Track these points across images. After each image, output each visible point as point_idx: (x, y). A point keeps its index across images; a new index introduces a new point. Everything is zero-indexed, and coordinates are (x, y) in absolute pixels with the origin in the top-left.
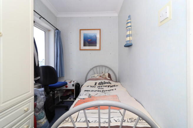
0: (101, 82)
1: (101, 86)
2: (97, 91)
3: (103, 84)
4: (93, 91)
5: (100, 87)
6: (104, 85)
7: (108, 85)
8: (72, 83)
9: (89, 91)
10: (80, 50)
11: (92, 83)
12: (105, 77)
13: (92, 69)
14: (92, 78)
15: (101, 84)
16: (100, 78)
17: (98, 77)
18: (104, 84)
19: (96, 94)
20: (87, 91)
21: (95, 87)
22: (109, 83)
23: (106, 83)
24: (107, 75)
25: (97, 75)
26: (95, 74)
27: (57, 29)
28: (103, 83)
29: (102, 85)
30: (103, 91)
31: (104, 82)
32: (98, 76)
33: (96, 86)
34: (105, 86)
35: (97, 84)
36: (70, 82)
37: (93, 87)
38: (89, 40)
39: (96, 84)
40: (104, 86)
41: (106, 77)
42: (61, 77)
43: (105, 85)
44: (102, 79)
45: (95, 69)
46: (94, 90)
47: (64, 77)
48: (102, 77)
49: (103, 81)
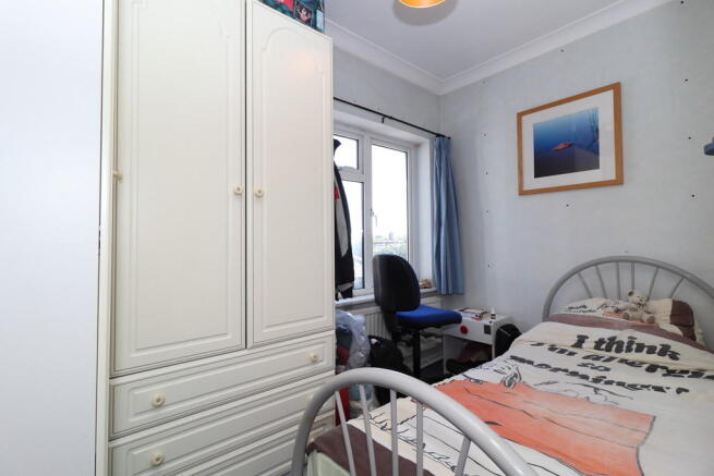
0: (612, 340)
1: (607, 355)
2: (566, 371)
3: (619, 350)
4: (547, 366)
5: (598, 358)
6: (624, 355)
7: (654, 358)
8: (486, 321)
9: (531, 363)
10: (522, 193)
11: (566, 334)
12: (646, 317)
13: (577, 271)
14: (573, 312)
15: (608, 349)
16: (615, 318)
17: (600, 313)
18: (629, 350)
19: (548, 383)
20: (522, 361)
21: (571, 354)
22: (664, 351)
23: (640, 348)
24: (663, 309)
25: (602, 301)
26: (591, 297)
27: (438, 135)
28: (620, 344)
29: (613, 354)
30: (597, 380)
31: (631, 343)
32: (604, 306)
33: (581, 353)
34: (632, 364)
35: (589, 345)
36: (480, 317)
37: (562, 351)
38: (561, 146)
39: (584, 345)
40: (622, 361)
41: (652, 321)
42: (454, 293)
43: (633, 356)
44: (621, 327)
45: (590, 276)
46: (553, 366)
47: (462, 294)
48: (627, 317)
49: (623, 336)
